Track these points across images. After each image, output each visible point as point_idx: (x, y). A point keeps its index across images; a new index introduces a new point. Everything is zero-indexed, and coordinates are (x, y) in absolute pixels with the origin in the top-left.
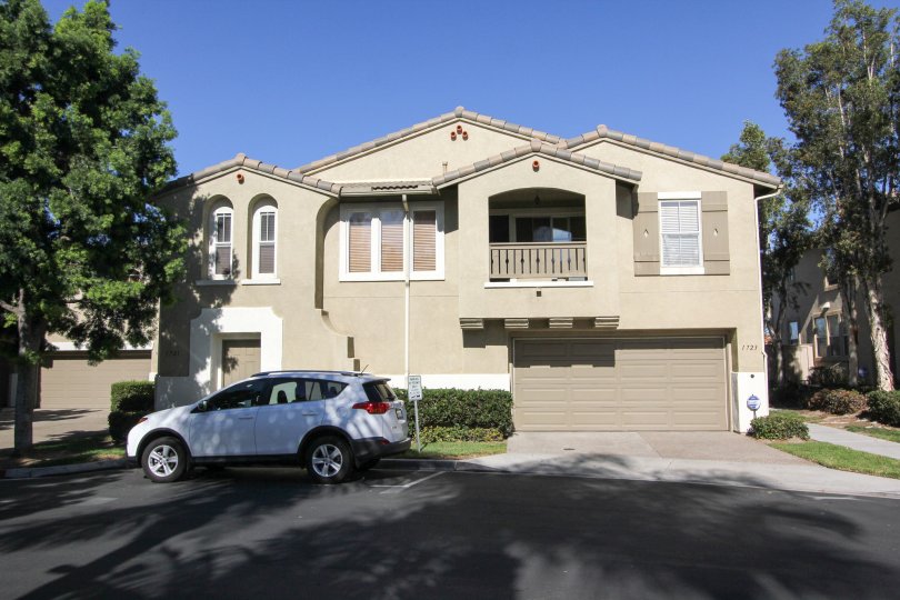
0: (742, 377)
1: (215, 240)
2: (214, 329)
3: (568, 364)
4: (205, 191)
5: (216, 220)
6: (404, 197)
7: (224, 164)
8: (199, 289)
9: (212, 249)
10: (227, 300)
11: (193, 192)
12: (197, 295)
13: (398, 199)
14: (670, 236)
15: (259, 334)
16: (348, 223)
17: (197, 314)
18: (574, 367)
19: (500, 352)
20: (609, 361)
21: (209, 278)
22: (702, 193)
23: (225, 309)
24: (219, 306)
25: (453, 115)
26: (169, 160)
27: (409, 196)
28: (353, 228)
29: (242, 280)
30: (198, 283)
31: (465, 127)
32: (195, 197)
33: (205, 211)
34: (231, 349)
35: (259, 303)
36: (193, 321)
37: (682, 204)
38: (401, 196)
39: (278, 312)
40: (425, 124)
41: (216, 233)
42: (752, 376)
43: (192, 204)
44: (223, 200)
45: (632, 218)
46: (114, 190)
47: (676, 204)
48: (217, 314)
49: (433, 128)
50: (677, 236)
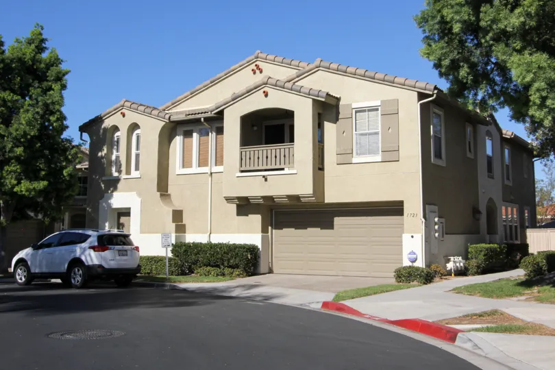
0: (406, 237)
1: (115, 152)
2: (109, 205)
3: (305, 228)
4: (108, 123)
5: (116, 139)
6: (202, 119)
7: (115, 107)
8: (104, 182)
9: (114, 158)
10: (115, 189)
11: (102, 124)
12: (103, 186)
13: (198, 121)
14: (362, 135)
15: (130, 208)
16: (182, 137)
17: (102, 197)
18: (309, 229)
19: (256, 220)
20: (330, 226)
21: (111, 174)
22: (382, 102)
23: (115, 194)
24: (113, 192)
25: (253, 57)
26: (58, 113)
27: (205, 119)
28: (186, 139)
29: (123, 176)
30: (104, 178)
31: (261, 65)
32: (103, 127)
33: (108, 135)
34: (122, 218)
35: (130, 190)
36: (101, 201)
37: (369, 111)
38: (200, 119)
39: (139, 195)
40: (237, 65)
41: (115, 147)
42: (412, 237)
43: (101, 131)
44: (116, 129)
45: (335, 123)
46: (25, 134)
47: (364, 111)
48: (111, 196)
49: (243, 67)
50: (365, 134)
